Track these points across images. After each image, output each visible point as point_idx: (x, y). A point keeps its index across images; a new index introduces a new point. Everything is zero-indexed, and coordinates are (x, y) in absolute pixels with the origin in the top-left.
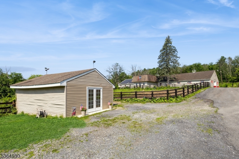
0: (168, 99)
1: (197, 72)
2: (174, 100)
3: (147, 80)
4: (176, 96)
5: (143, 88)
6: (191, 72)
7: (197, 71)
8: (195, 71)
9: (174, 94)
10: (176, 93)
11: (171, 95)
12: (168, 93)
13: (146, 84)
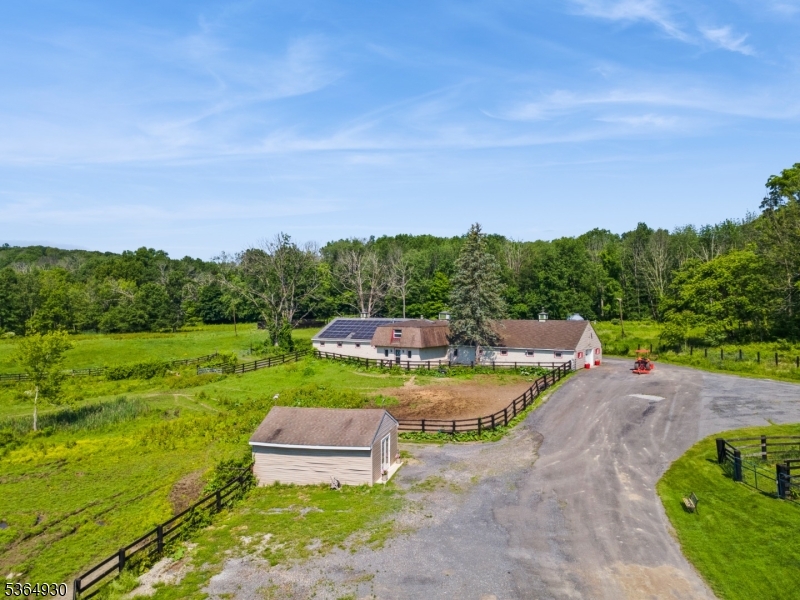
0: (479, 434)
1: (551, 322)
2: (489, 434)
3: (418, 344)
4: (493, 427)
5: (408, 369)
6: (536, 318)
7: (550, 318)
8: (545, 317)
9: (490, 424)
10: (493, 421)
11: (486, 425)
12: (480, 424)
13: (416, 358)
